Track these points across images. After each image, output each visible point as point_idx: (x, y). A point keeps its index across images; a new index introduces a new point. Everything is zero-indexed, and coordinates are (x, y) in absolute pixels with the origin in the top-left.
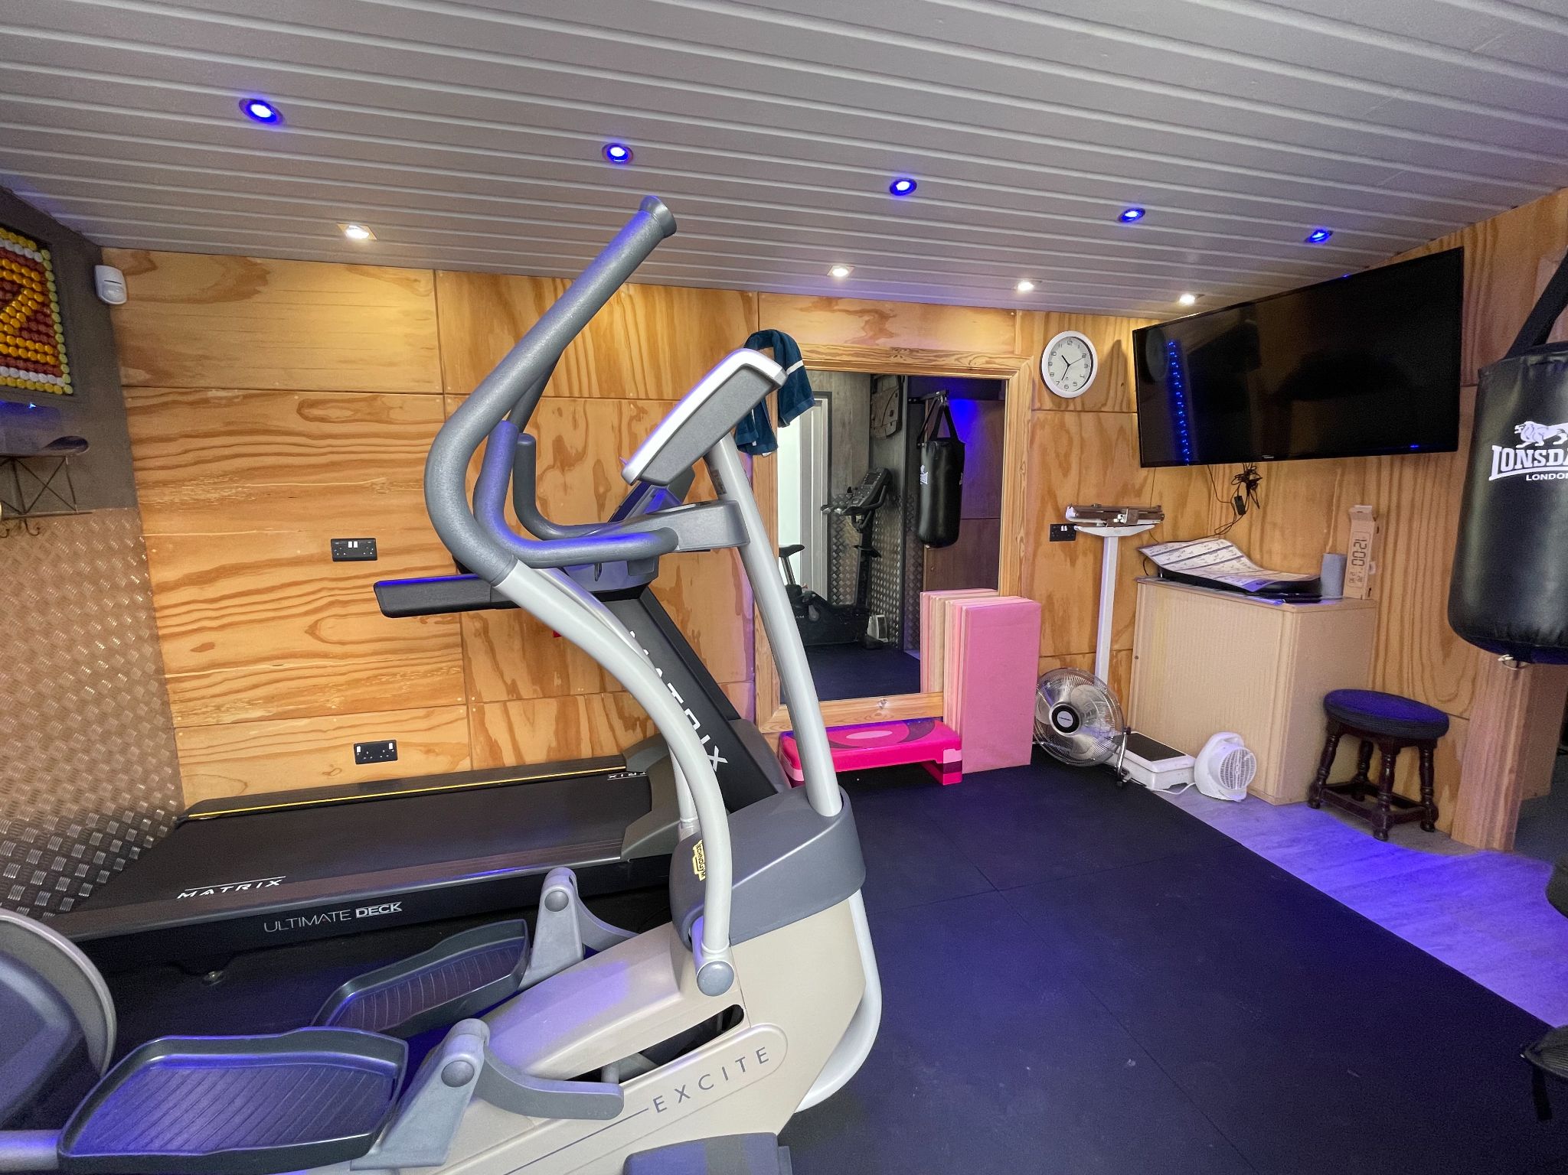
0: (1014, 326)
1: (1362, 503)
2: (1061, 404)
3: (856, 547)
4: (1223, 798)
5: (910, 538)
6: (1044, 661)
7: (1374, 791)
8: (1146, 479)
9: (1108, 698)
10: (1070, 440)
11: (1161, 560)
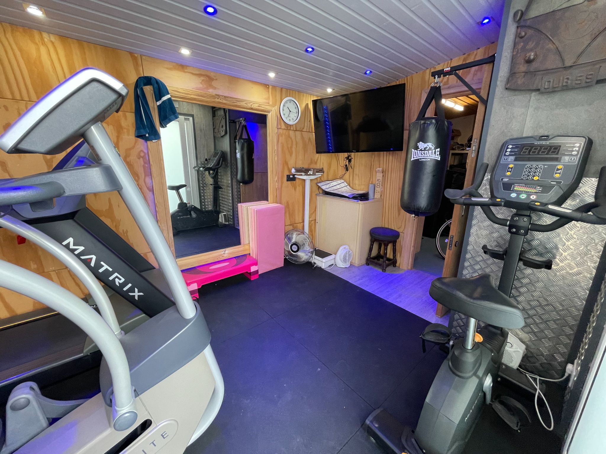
0: (269, 92)
1: (379, 168)
2: (288, 127)
3: (211, 185)
4: (344, 267)
5: (234, 180)
6: (286, 227)
7: (382, 257)
8: (318, 158)
9: (308, 238)
10: (292, 141)
11: (324, 188)
